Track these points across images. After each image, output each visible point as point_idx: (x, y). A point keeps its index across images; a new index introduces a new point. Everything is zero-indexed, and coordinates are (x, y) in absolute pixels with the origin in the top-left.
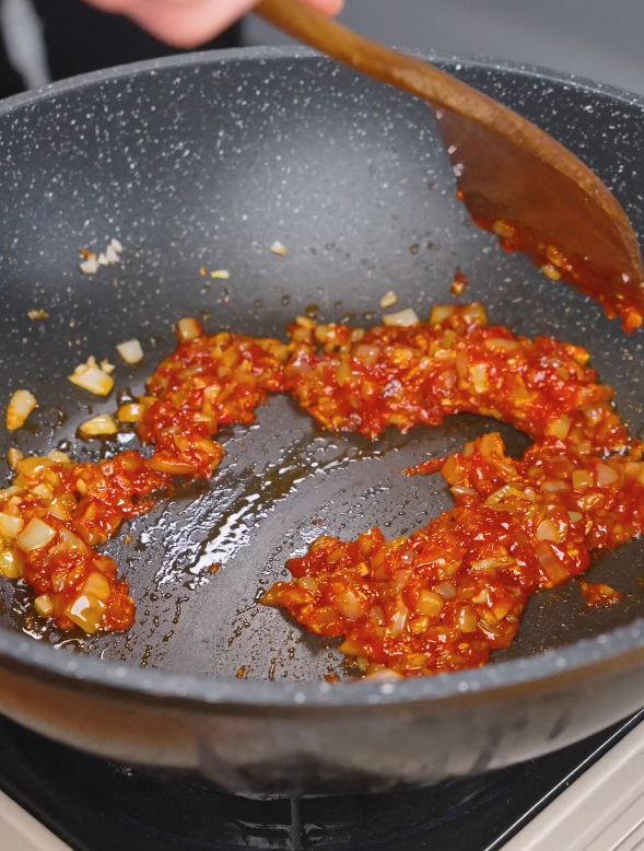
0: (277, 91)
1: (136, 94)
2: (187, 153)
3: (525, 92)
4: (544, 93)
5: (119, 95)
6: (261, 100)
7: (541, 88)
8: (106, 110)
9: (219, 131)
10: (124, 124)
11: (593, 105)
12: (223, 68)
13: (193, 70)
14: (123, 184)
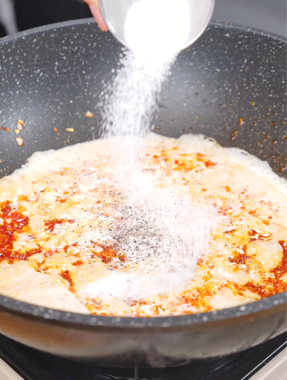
0: (81, 41)
1: (16, 48)
2: (42, 74)
5: (9, 50)
6: (73, 45)
8: (4, 57)
9: (55, 62)
10: (12, 63)
11: (230, 33)
12: (55, 32)
13: (42, 34)
14: (14, 92)
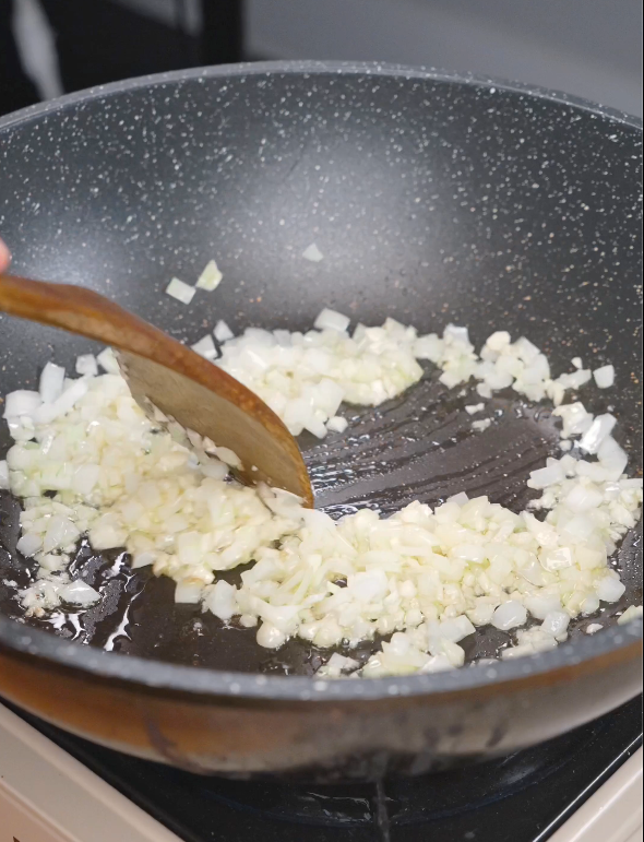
0: (319, 104)
1: (183, 99)
2: (230, 158)
3: (554, 118)
4: (572, 120)
5: (167, 100)
6: (303, 112)
7: (569, 116)
8: (154, 112)
9: (261, 138)
10: (170, 127)
11: (618, 134)
12: (268, 79)
13: (240, 80)
14: (166, 185)
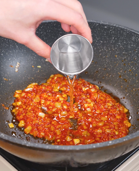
0: (44, 29)
4: (96, 25)
7: (96, 24)
11: (107, 26)
14: (16, 51)
